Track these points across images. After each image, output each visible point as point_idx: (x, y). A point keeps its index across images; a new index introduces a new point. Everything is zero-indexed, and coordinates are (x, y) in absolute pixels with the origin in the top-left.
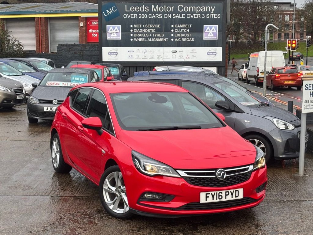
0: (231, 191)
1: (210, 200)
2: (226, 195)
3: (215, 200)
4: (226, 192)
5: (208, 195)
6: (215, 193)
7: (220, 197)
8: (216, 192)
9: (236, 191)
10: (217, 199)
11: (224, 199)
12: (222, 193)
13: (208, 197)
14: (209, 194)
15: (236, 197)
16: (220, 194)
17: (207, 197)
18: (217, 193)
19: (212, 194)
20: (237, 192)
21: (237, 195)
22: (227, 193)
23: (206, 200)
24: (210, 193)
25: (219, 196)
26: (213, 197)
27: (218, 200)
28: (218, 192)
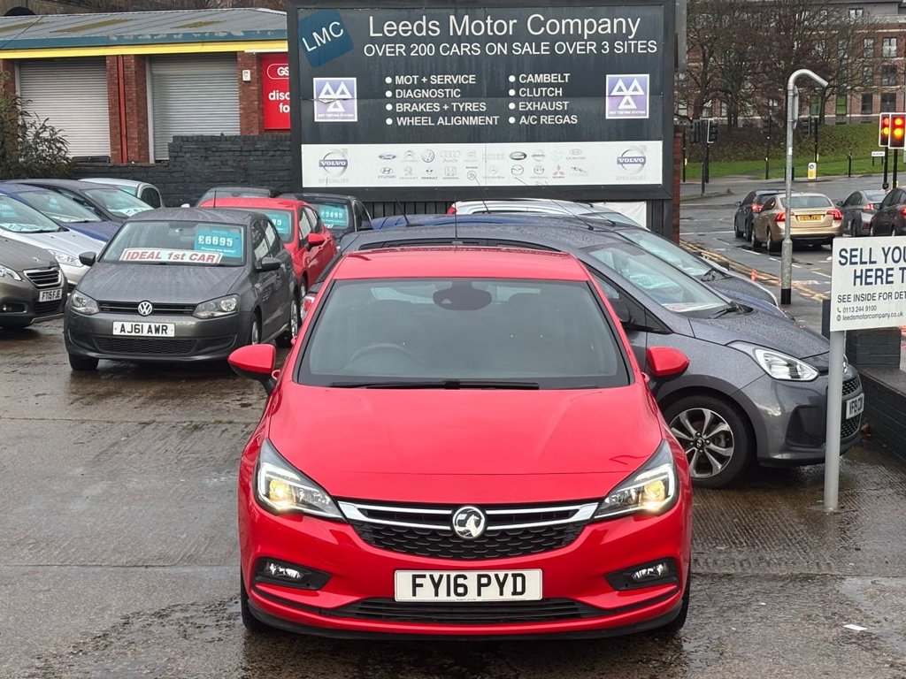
0: (497, 576)
1: (426, 594)
2: (480, 585)
3: (443, 597)
4: (480, 577)
5: (418, 581)
6: (441, 577)
7: (461, 590)
8: (445, 574)
9: (515, 576)
10: (449, 594)
11: (472, 596)
12: (465, 578)
13: (421, 585)
14: (424, 576)
15: (515, 593)
16: (460, 581)
17: (415, 586)
18: (448, 576)
19: (432, 577)
20: (519, 580)
21: (519, 589)
22: (484, 581)
23: (414, 594)
24: (428, 573)
25: (457, 586)
26: (436, 586)
27: (453, 598)
28: (453, 574)
